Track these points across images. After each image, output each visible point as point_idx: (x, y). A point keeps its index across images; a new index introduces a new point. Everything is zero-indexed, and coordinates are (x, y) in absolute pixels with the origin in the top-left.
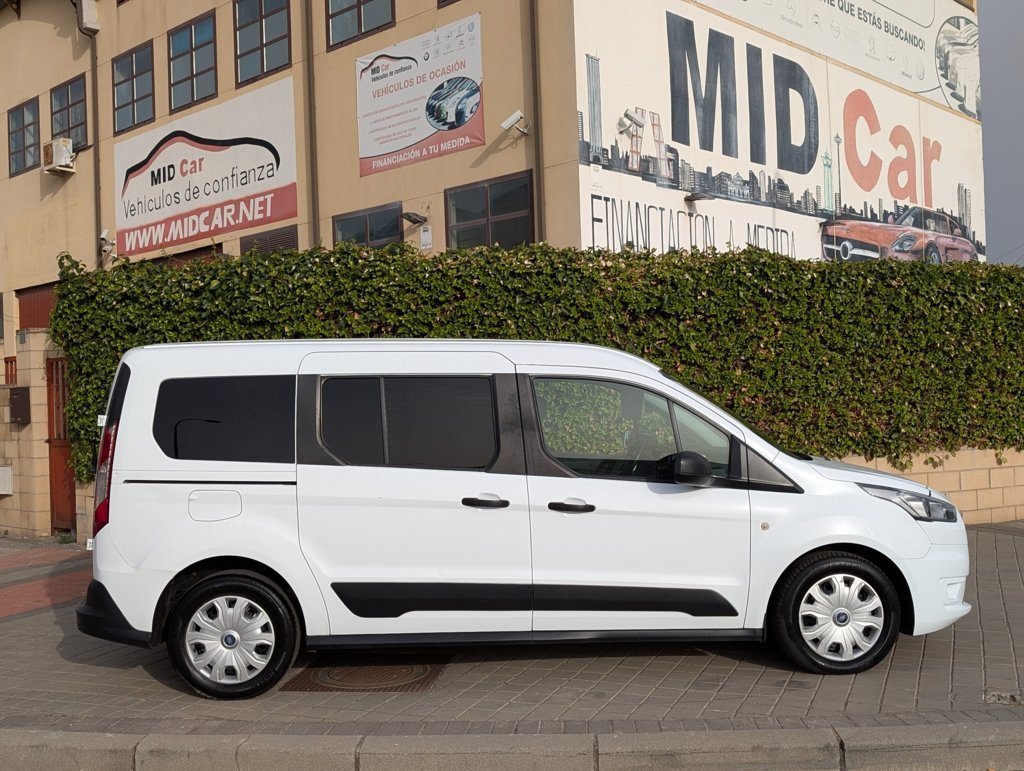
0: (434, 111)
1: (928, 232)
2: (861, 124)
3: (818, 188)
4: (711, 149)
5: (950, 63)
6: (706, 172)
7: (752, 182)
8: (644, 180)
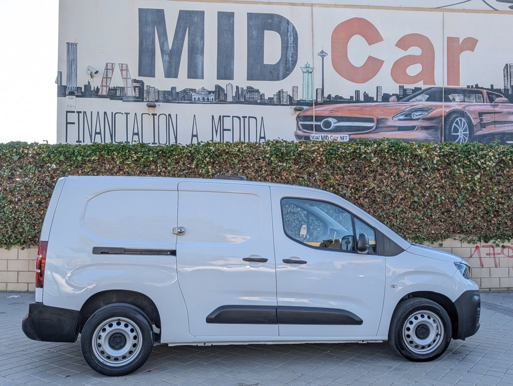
1: (451, 104)
2: (356, 40)
3: (295, 89)
4: (176, 76)
6: (170, 90)
7: (219, 90)
8: (110, 99)
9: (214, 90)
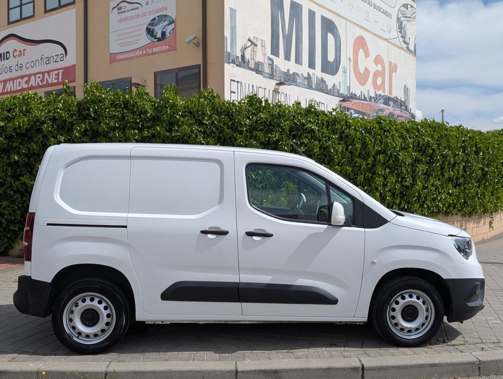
0: (150, 32)
1: (390, 107)
2: (361, 52)
3: (340, 83)
4: (290, 61)
5: (403, 26)
6: (286, 72)
7: (309, 78)
8: (256, 73)
9: (306, 76)
